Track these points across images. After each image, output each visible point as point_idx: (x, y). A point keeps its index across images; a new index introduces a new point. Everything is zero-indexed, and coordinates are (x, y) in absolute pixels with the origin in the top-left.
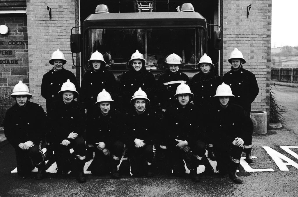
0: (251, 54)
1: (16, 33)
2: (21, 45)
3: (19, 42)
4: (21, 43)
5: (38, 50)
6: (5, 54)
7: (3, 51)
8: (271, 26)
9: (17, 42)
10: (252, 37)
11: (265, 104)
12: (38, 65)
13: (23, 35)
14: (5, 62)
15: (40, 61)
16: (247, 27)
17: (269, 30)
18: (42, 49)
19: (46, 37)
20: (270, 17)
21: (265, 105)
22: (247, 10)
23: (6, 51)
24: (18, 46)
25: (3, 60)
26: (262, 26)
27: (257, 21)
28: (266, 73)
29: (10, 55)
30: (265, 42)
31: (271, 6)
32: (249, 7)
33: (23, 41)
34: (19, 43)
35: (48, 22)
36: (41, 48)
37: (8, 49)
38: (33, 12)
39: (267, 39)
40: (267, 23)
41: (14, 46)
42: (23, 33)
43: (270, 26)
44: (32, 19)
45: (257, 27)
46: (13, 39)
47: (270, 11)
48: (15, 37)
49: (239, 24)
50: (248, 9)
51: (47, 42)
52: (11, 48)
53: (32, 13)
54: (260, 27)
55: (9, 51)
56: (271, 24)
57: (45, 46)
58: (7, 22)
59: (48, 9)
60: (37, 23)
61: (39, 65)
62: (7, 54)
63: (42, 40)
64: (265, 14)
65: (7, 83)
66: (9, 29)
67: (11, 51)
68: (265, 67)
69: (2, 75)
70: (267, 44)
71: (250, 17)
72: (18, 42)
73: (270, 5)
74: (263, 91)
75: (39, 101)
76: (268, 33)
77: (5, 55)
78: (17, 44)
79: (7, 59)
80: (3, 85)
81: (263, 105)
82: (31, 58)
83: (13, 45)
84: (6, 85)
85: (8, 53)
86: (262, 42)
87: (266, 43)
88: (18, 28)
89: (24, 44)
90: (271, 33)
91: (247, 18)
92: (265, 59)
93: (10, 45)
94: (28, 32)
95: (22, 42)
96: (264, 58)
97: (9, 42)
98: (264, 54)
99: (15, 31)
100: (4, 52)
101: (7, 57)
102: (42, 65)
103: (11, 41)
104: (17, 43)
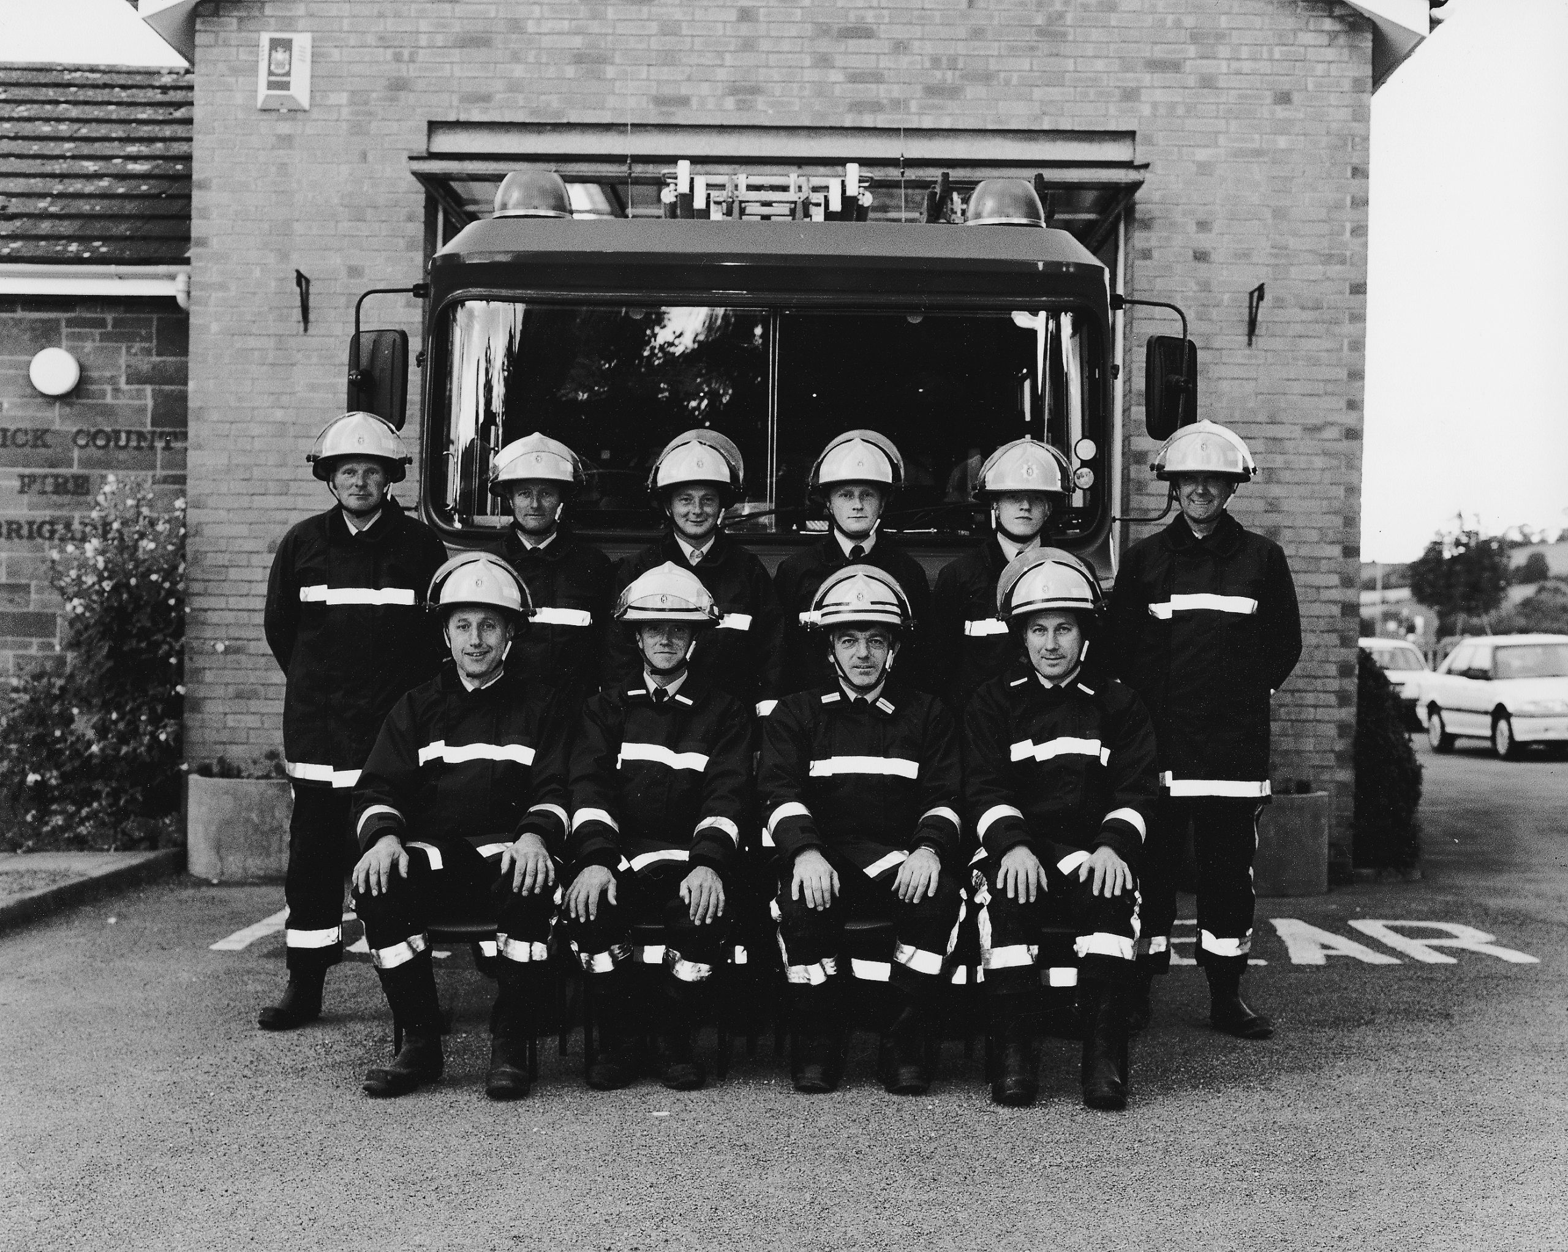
0: (1266, 515)
1: (116, 390)
2: (138, 448)
3: (129, 433)
4: (139, 442)
5: (236, 477)
6: (54, 493)
7: (45, 477)
8: (1363, 387)
9: (117, 433)
10: (1270, 434)
11: (1332, 763)
12: (230, 549)
13: (150, 403)
14: (53, 532)
15: (244, 530)
16: (1250, 387)
17: (1354, 405)
18: (257, 473)
19: (279, 415)
20: (1358, 345)
21: (1332, 767)
22: (1251, 307)
23: (63, 476)
24: (122, 456)
25: (43, 523)
26: (1320, 388)
27: (1295, 359)
28: (1336, 610)
29: (75, 497)
30: (1335, 462)
31: (1365, 293)
32: (1256, 294)
33: (149, 428)
34: (128, 440)
35: (292, 342)
36: (248, 468)
37: (71, 466)
38: (220, 294)
39: (1345, 445)
40: (1343, 374)
41: (101, 452)
42: (148, 389)
43: (1359, 384)
44: (215, 327)
45: (1297, 387)
46: (99, 419)
47: (1358, 317)
48: (108, 412)
49: (1210, 375)
50: (1255, 304)
51: (282, 436)
52: (83, 463)
53: (216, 295)
54: (1309, 388)
55: (76, 478)
56: (1362, 378)
57: (272, 459)
58: (72, 337)
59: (299, 284)
60: (238, 345)
61: (237, 545)
62: (67, 492)
63: (256, 430)
64: (1337, 329)
65: (54, 636)
66: (82, 368)
67: (86, 479)
68: (1335, 580)
69: (33, 596)
70: (1343, 470)
71: (1259, 342)
72: (123, 436)
73: (1359, 289)
74: (1322, 696)
75: (230, 724)
76: (1349, 419)
77: (55, 497)
78: (117, 446)
79: (59, 518)
80: (35, 647)
81: (1323, 767)
82: (198, 511)
83: (99, 448)
84: (51, 646)
85: (70, 486)
86: (1319, 462)
87: (1339, 468)
88: (128, 366)
89: (152, 448)
90: (1361, 419)
91: (1250, 344)
92: (1333, 543)
93: (81, 447)
94: (192, 385)
95: (141, 436)
96: (1328, 540)
97: (79, 432)
98: (1328, 517)
99: (113, 380)
100: (50, 480)
101: (61, 506)
102: (249, 546)
103: (85, 428)
104: (118, 439)
